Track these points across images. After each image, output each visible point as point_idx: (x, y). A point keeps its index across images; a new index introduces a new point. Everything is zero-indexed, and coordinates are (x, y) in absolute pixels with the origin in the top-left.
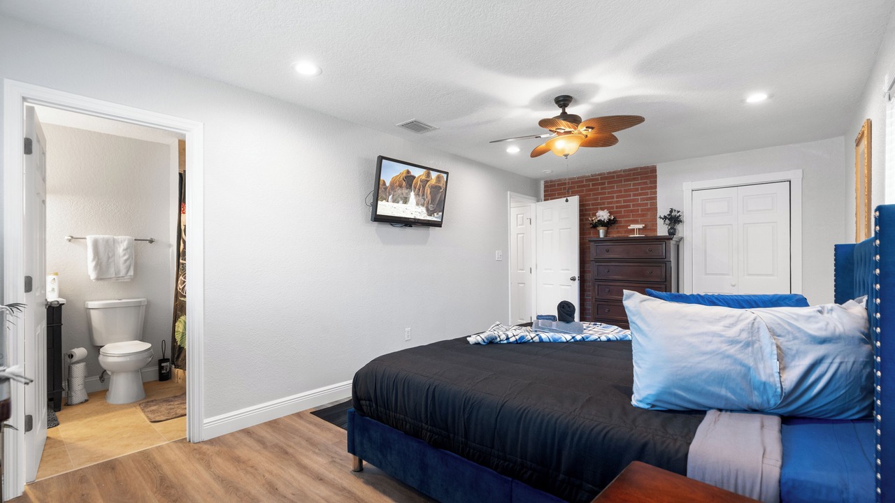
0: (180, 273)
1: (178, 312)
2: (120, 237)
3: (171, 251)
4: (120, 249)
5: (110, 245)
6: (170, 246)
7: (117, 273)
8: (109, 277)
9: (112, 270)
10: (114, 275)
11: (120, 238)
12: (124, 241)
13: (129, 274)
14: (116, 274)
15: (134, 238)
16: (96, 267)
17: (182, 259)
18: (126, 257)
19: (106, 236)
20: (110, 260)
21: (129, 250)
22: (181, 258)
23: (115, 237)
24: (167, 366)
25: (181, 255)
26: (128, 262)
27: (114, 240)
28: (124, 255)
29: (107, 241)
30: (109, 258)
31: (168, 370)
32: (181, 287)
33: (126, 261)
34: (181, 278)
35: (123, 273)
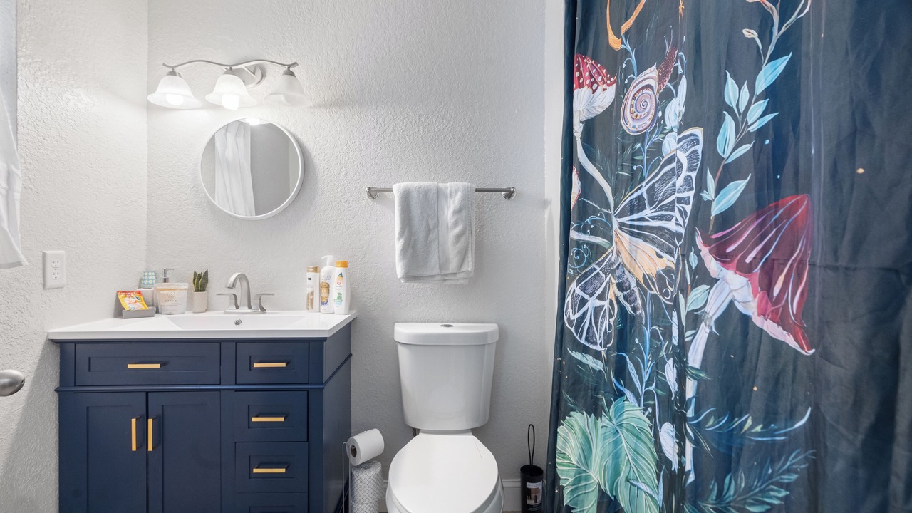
0: (571, 272)
1: (565, 395)
2: (448, 184)
3: (546, 216)
4: (449, 211)
5: (432, 200)
6: (545, 204)
7: (443, 265)
8: (429, 273)
9: (434, 259)
10: (436, 271)
11: (449, 186)
12: (456, 191)
13: (464, 269)
14: (441, 268)
15: (475, 187)
16: (404, 250)
17: (578, 229)
18: (457, 230)
19: (425, 184)
20: (432, 236)
21: (464, 214)
22: (573, 225)
23: (441, 185)
24: (537, 490)
25: (574, 216)
26: (463, 239)
27: (438, 190)
28: (456, 224)
29: (426, 193)
30: (429, 231)
31: (539, 500)
32: (574, 318)
33: (459, 237)
34: (574, 287)
35: (452, 266)
